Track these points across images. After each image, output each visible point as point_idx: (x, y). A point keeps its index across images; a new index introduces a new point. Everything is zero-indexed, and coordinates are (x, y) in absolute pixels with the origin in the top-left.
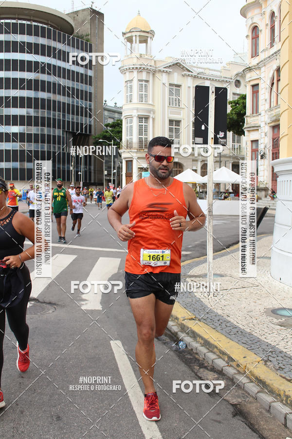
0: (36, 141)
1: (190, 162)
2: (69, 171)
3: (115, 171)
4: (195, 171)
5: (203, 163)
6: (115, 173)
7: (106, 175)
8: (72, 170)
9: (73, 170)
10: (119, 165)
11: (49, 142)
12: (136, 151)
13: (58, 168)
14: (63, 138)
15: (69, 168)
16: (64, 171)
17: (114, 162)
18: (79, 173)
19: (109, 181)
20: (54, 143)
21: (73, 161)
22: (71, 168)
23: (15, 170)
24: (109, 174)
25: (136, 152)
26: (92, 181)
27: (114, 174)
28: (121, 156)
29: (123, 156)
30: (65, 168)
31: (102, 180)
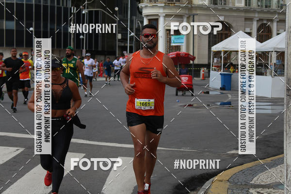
1: (241, 22)
3: (132, 34)
4: (250, 34)
5: (260, 23)
6: (133, 36)
7: (119, 40)
8: (70, 33)
10: (139, 26)
12: (163, 5)
13: (51, 29)
17: (132, 22)
18: (81, 37)
19: (125, 48)
22: (69, 30)
24: (124, 39)
25: (164, 8)
26: (100, 49)
27: (131, 38)
28: (141, 13)
29: (145, 12)
31: (113, 47)
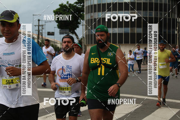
0: (145, 9)
2: (174, 35)
8: (176, 34)
9: (178, 34)
11: (156, 10)
14: (169, 5)
15: (174, 32)
16: (169, 35)
20: (161, 10)
21: (178, 25)
22: (176, 32)
23: (126, 34)
30: (170, 33)
